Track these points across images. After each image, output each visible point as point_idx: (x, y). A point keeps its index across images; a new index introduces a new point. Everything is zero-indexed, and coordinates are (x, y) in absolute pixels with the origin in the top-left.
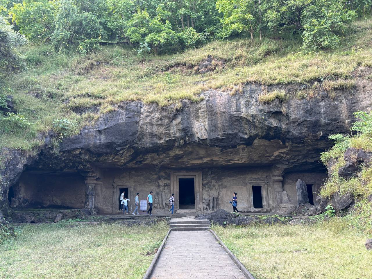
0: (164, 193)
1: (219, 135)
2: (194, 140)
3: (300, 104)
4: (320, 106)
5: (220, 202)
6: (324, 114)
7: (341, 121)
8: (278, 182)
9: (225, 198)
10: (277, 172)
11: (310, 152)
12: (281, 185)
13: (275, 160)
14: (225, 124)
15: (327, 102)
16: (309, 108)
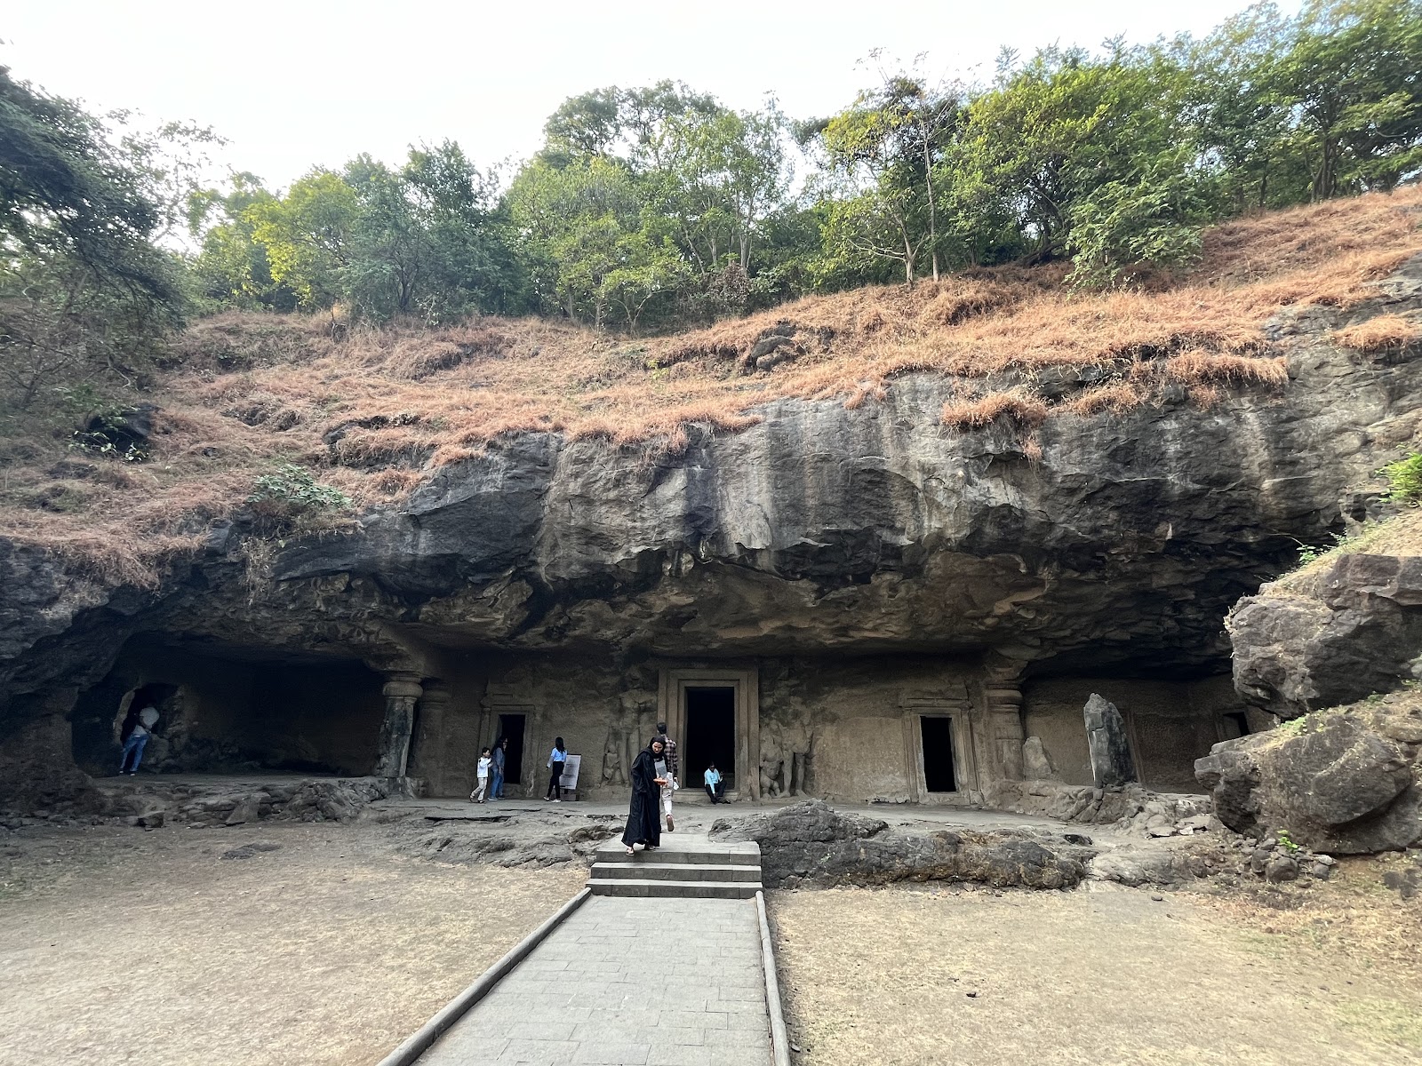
0: (636, 732)
1: (809, 535)
2: (725, 554)
3: (1089, 429)
4: (1162, 433)
5: (815, 768)
6: (1179, 459)
7: (1243, 485)
8: (1004, 707)
9: (832, 754)
10: (1003, 673)
11: (1119, 605)
12: (1016, 718)
13: (995, 629)
14: (829, 499)
15: (1186, 418)
16: (1121, 443)
